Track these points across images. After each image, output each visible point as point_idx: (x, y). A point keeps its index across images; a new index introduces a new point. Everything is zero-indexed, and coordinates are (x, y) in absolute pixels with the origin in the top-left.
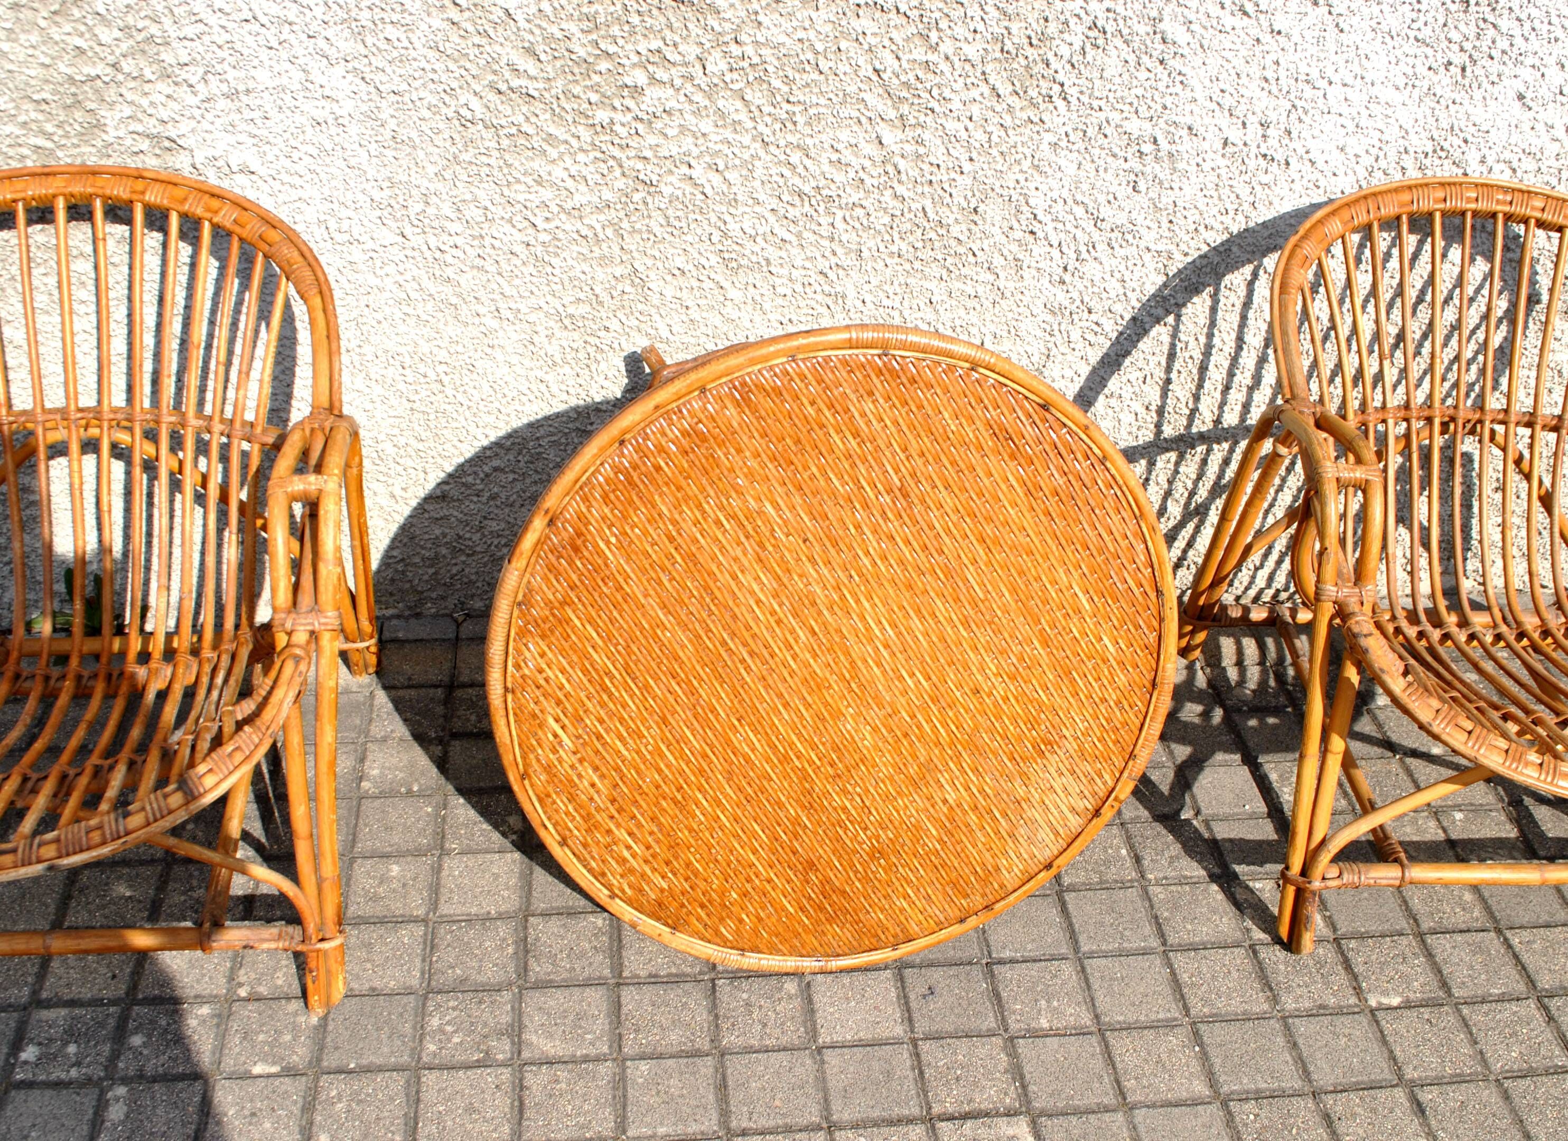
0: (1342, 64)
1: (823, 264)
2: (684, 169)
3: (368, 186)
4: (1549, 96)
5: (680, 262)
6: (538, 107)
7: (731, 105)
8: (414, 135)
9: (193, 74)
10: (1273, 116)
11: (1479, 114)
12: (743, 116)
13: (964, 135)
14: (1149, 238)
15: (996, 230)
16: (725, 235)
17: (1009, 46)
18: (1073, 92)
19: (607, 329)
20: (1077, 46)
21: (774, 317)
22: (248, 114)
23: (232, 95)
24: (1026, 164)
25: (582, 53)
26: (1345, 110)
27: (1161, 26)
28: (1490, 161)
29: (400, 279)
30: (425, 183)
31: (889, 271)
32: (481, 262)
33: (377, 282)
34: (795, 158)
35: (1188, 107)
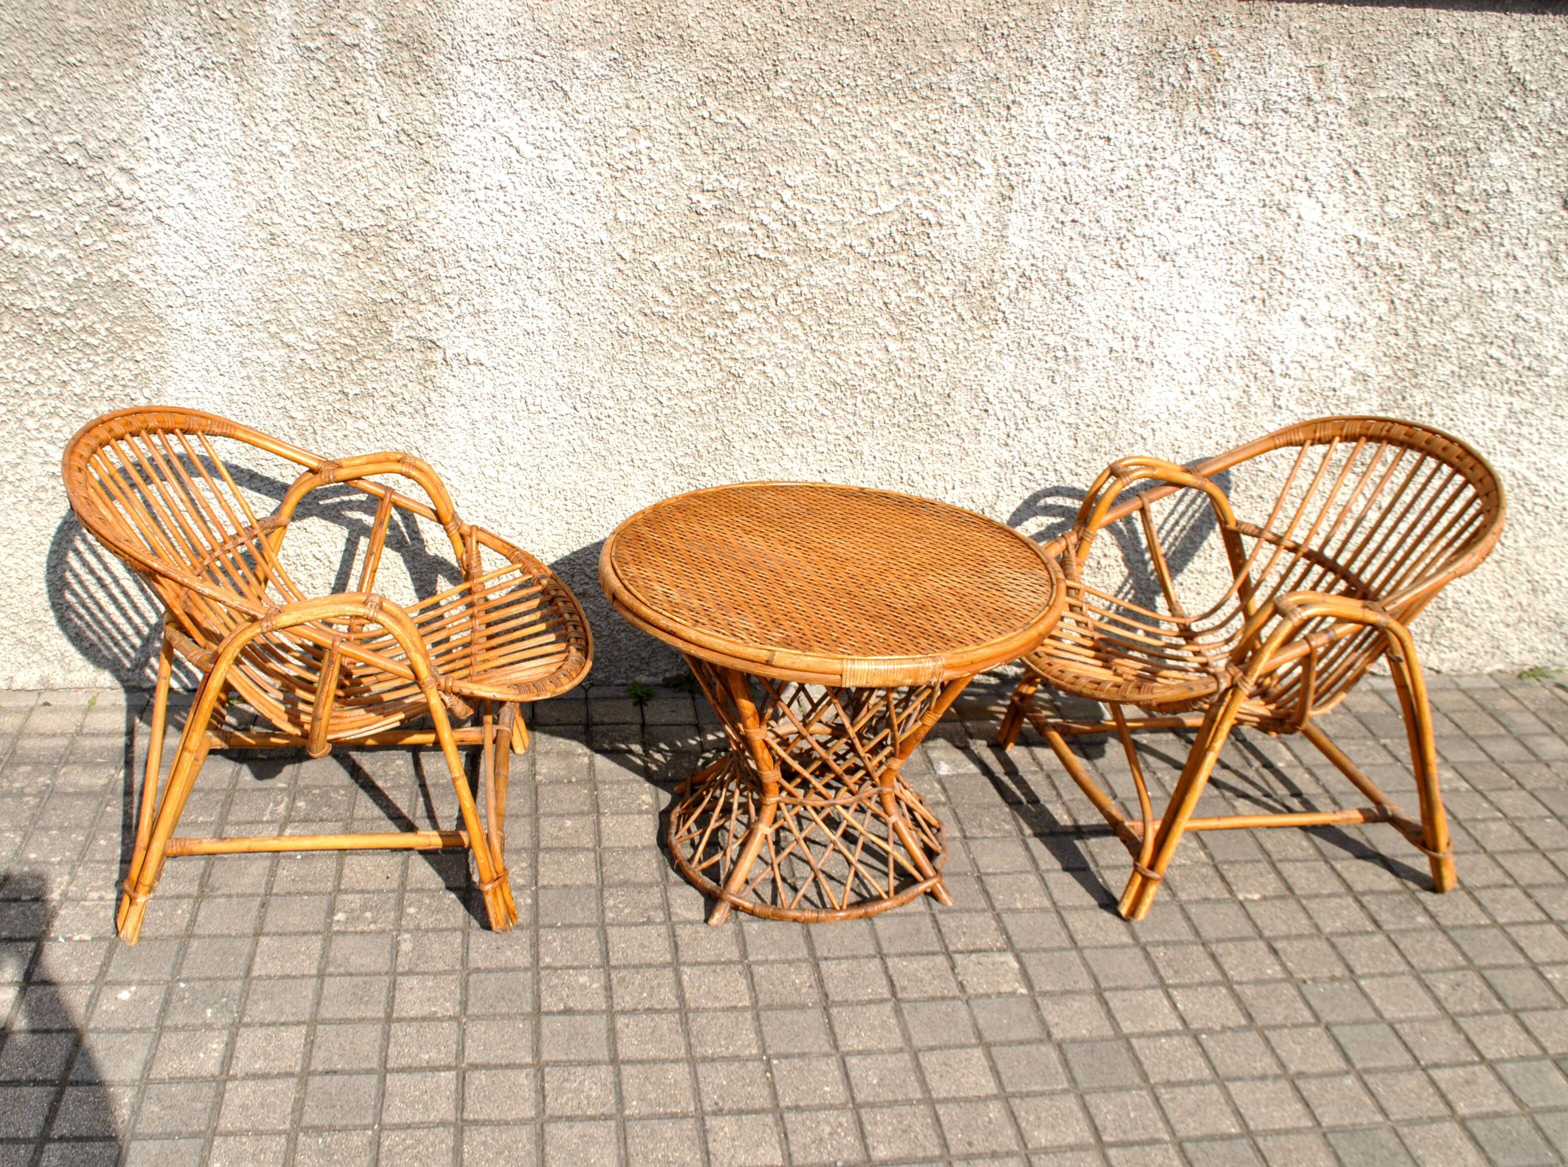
0: (1184, 299)
1: (848, 431)
2: (760, 367)
3: (555, 375)
4: (1322, 318)
5: (754, 429)
6: (669, 325)
7: (791, 325)
8: (589, 342)
9: (452, 300)
10: (1141, 333)
11: (1277, 331)
12: (799, 332)
13: (941, 345)
14: (1063, 414)
15: (962, 409)
16: (785, 411)
17: (969, 288)
18: (1011, 317)
19: (704, 474)
20: (1013, 288)
21: (815, 467)
22: (483, 326)
23: (476, 314)
24: (981, 365)
25: (700, 290)
26: (1188, 329)
27: (1066, 275)
28: (1287, 362)
29: (570, 438)
30: (592, 374)
31: (891, 437)
32: (622, 427)
33: (555, 440)
34: (832, 359)
35: (1086, 327)
